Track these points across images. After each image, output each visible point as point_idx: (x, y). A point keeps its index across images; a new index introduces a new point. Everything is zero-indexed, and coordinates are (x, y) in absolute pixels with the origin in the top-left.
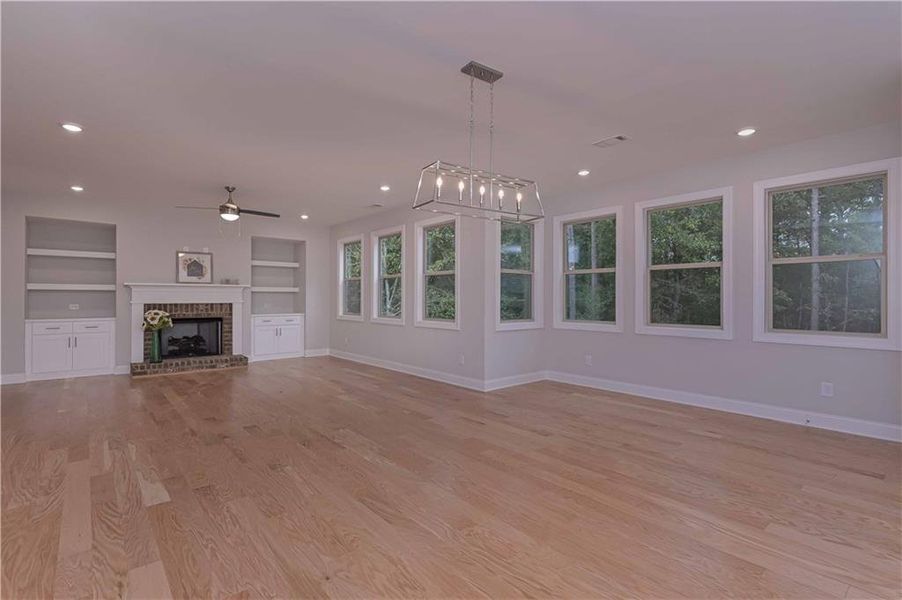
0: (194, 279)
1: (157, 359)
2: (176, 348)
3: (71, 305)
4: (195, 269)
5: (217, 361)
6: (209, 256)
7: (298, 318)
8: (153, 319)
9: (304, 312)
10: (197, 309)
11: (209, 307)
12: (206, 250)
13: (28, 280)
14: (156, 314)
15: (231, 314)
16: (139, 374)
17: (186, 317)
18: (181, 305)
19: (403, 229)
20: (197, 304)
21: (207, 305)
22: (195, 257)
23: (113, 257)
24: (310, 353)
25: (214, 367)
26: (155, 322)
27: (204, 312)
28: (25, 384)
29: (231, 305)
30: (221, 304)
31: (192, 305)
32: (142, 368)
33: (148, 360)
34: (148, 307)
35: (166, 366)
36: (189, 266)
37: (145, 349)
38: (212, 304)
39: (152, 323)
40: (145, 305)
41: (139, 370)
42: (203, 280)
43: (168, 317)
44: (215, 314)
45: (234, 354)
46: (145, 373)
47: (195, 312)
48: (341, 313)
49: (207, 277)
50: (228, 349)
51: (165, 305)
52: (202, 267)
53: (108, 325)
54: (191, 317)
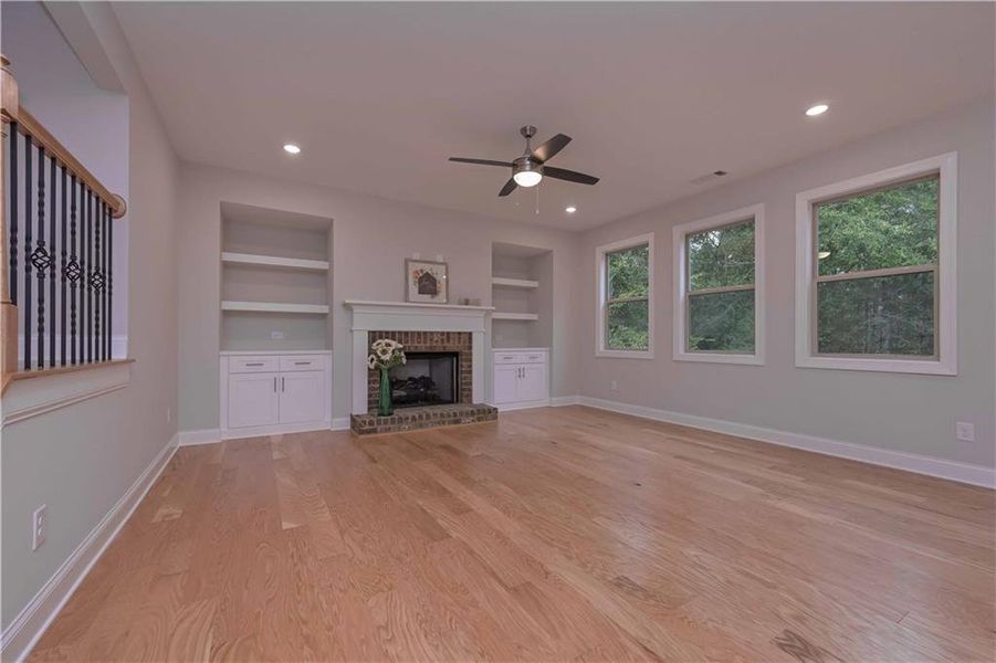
0: (427, 297)
1: (386, 411)
2: (404, 393)
3: (273, 334)
4: (428, 285)
5: (461, 413)
6: (444, 267)
7: (542, 354)
8: (384, 352)
9: (551, 346)
10: (431, 340)
11: (445, 337)
12: (440, 259)
13: (224, 297)
14: (388, 345)
15: (470, 348)
16: (369, 432)
17: (419, 350)
18: (413, 333)
19: (758, 211)
20: (432, 333)
21: (443, 333)
22: (427, 268)
23: (327, 267)
24: (557, 402)
25: (457, 422)
26: (387, 357)
27: (440, 344)
28: (220, 444)
29: (470, 334)
30: (459, 333)
31: (425, 333)
32: (371, 423)
33: (376, 412)
34: (374, 336)
35: (400, 420)
36: (420, 280)
37: (370, 396)
38: (448, 333)
39: (383, 357)
40: (369, 332)
41: (367, 427)
42: (437, 299)
43: (400, 350)
44: (451, 346)
45: (474, 402)
46: (375, 431)
47: (428, 345)
48: (602, 349)
49: (442, 297)
50: (467, 396)
51: (394, 333)
52: (434, 280)
53: (321, 360)
54: (424, 350)
